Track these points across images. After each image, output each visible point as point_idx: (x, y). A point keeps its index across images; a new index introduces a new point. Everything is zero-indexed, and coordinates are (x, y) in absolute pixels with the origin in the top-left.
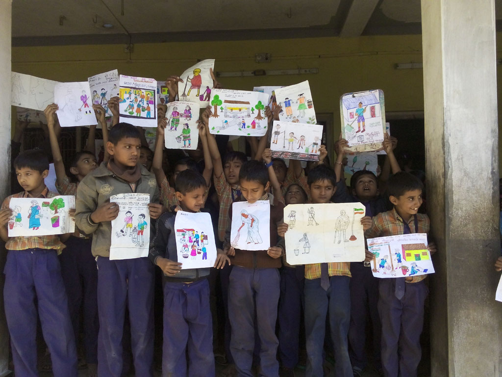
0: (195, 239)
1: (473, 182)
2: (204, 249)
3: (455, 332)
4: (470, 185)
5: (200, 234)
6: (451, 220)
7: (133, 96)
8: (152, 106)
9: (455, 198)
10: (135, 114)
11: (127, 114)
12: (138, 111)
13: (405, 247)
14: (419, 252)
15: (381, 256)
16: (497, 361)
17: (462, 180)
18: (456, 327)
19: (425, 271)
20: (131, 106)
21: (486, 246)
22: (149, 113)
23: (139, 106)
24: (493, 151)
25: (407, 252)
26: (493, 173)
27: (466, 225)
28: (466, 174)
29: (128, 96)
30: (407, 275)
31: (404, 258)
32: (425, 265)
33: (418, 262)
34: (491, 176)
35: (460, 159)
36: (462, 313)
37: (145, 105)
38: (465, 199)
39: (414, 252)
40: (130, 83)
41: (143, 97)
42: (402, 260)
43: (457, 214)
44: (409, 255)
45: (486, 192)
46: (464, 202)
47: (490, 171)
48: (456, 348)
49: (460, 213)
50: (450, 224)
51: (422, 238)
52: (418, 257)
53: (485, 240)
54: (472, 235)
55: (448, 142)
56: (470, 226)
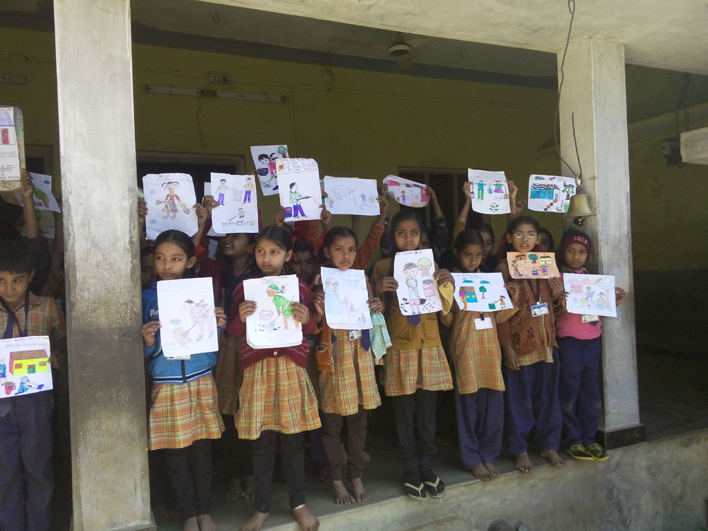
1: (104, 256)
3: (81, 450)
4: (100, 258)
6: (73, 305)
9: (79, 276)
13: (13, 356)
14: (35, 362)
16: (138, 477)
17: (88, 252)
18: (82, 444)
19: (40, 387)
21: (124, 335)
24: (131, 214)
25: (16, 362)
26: (131, 242)
27: (95, 310)
28: (95, 244)
30: (12, 394)
32: (42, 379)
33: (31, 376)
34: (128, 247)
35: (86, 224)
36: (91, 424)
38: (94, 277)
39: (26, 363)
43: (83, 297)
44: (19, 366)
45: (122, 267)
46: (92, 281)
47: (127, 241)
49: (86, 294)
50: (71, 311)
51: (42, 343)
52: (32, 369)
53: (120, 328)
54: (103, 322)
55: (67, 201)
56: (101, 311)
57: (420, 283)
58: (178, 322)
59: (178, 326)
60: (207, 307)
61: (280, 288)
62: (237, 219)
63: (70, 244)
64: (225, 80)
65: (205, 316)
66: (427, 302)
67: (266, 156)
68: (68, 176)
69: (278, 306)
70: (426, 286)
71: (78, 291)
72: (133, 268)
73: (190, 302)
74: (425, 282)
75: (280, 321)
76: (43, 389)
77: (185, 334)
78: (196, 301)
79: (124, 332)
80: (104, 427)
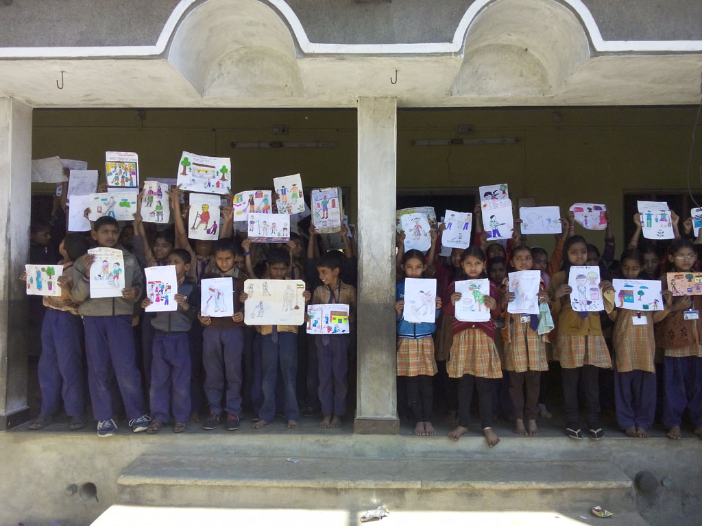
0: (160, 289)
1: (377, 263)
2: (167, 297)
3: (362, 369)
4: (375, 264)
5: (165, 285)
6: (361, 289)
7: (118, 169)
8: (134, 177)
9: (364, 274)
10: (120, 185)
11: (114, 185)
12: (122, 182)
13: (333, 313)
14: (342, 317)
15: (315, 319)
16: (391, 390)
17: (370, 261)
18: (362, 366)
19: (343, 331)
20: (117, 178)
21: (386, 308)
22: (132, 183)
23: (123, 177)
24: (392, 240)
25: (333, 316)
26: (392, 256)
27: (372, 293)
28: (373, 257)
29: (114, 169)
30: (330, 333)
31: (331, 321)
32: (344, 327)
33: (340, 324)
34: (390, 259)
35: (369, 246)
36: (368, 356)
37: (129, 177)
38: (372, 275)
39: (338, 317)
40: (115, 158)
41: (126, 169)
42: (329, 322)
43: (366, 285)
44: (334, 319)
45: (386, 269)
46: (371, 277)
47: (390, 255)
48: (362, 380)
49: (367, 284)
50: (360, 291)
51: (345, 308)
52: (340, 321)
53: (384, 304)
54: (375, 300)
55: (360, 233)
56: (375, 294)
57: (588, 289)
58: (413, 302)
59: (414, 305)
60: (431, 296)
61: (477, 286)
62: (457, 239)
63: (361, 256)
64: (470, 130)
65: (429, 301)
66: (592, 303)
67: (490, 193)
68: (361, 219)
69: (475, 297)
70: (592, 292)
71: (364, 282)
72: (392, 271)
73: (422, 292)
74: (592, 289)
75: (476, 306)
76: (345, 333)
77: (417, 310)
78: (426, 292)
79: (386, 307)
80: (374, 358)
